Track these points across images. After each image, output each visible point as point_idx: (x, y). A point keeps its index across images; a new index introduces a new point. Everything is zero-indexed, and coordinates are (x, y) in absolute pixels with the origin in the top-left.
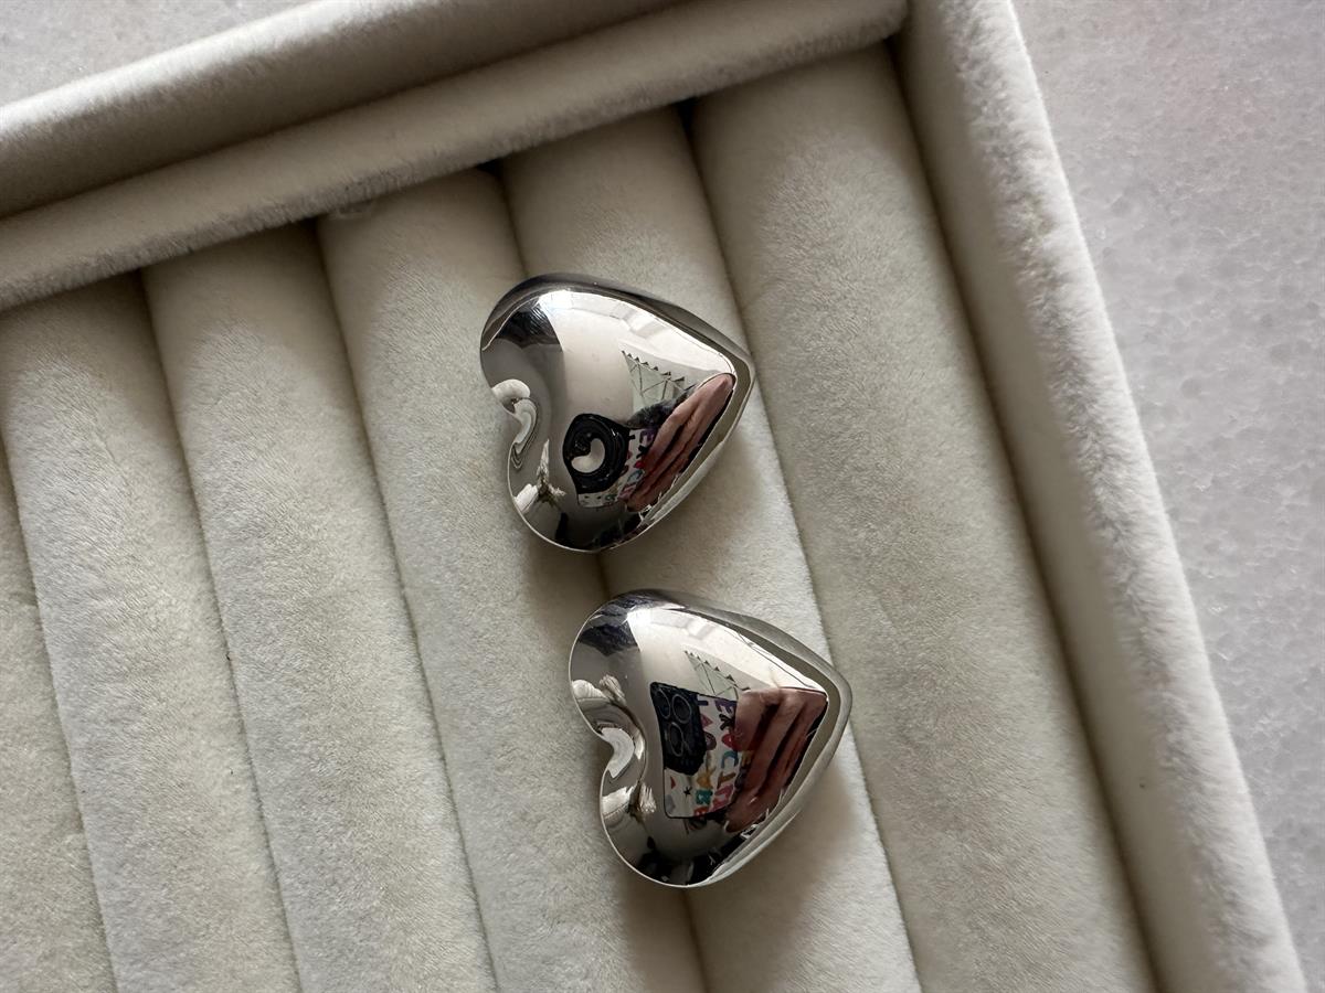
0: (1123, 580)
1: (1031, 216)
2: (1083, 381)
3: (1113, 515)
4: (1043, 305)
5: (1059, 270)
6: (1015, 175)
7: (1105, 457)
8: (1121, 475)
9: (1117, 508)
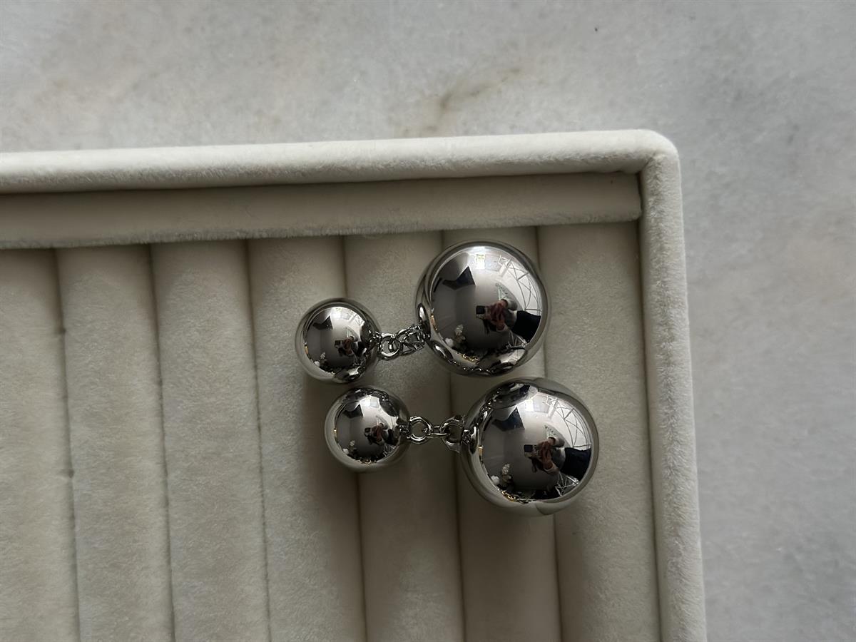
0: (670, 492)
1: (666, 333)
2: (671, 408)
3: (672, 465)
4: (662, 372)
5: (672, 359)
6: (664, 314)
7: (673, 440)
8: (678, 449)
9: (673, 463)
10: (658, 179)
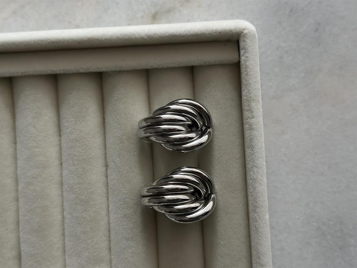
5: (252, 127)
10: (246, 42)
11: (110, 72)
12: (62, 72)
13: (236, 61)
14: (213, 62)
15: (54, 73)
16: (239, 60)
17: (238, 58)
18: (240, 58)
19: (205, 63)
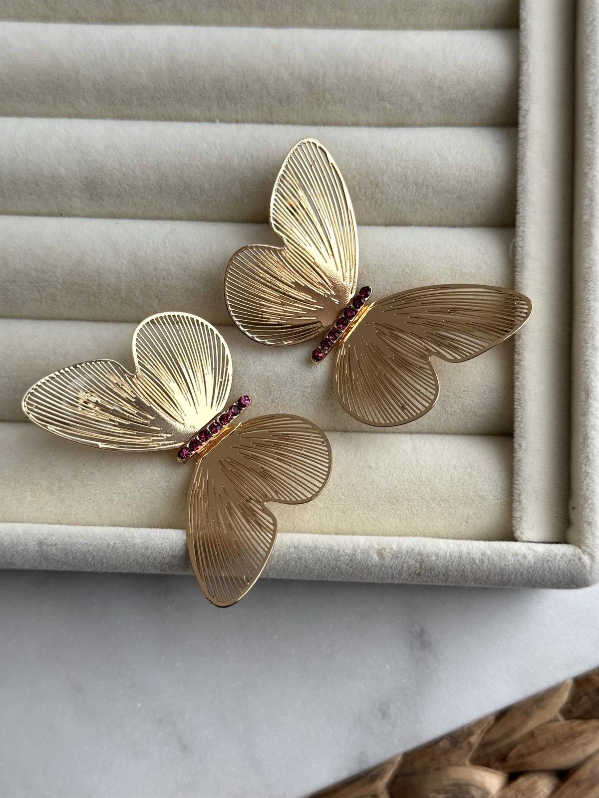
11: (514, 243)
12: (521, 135)
13: (518, 534)
14: (518, 480)
15: (521, 119)
16: (520, 540)
17: (524, 539)
18: (524, 542)
19: (519, 461)
